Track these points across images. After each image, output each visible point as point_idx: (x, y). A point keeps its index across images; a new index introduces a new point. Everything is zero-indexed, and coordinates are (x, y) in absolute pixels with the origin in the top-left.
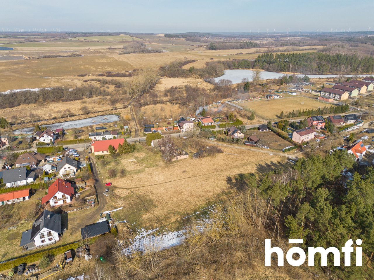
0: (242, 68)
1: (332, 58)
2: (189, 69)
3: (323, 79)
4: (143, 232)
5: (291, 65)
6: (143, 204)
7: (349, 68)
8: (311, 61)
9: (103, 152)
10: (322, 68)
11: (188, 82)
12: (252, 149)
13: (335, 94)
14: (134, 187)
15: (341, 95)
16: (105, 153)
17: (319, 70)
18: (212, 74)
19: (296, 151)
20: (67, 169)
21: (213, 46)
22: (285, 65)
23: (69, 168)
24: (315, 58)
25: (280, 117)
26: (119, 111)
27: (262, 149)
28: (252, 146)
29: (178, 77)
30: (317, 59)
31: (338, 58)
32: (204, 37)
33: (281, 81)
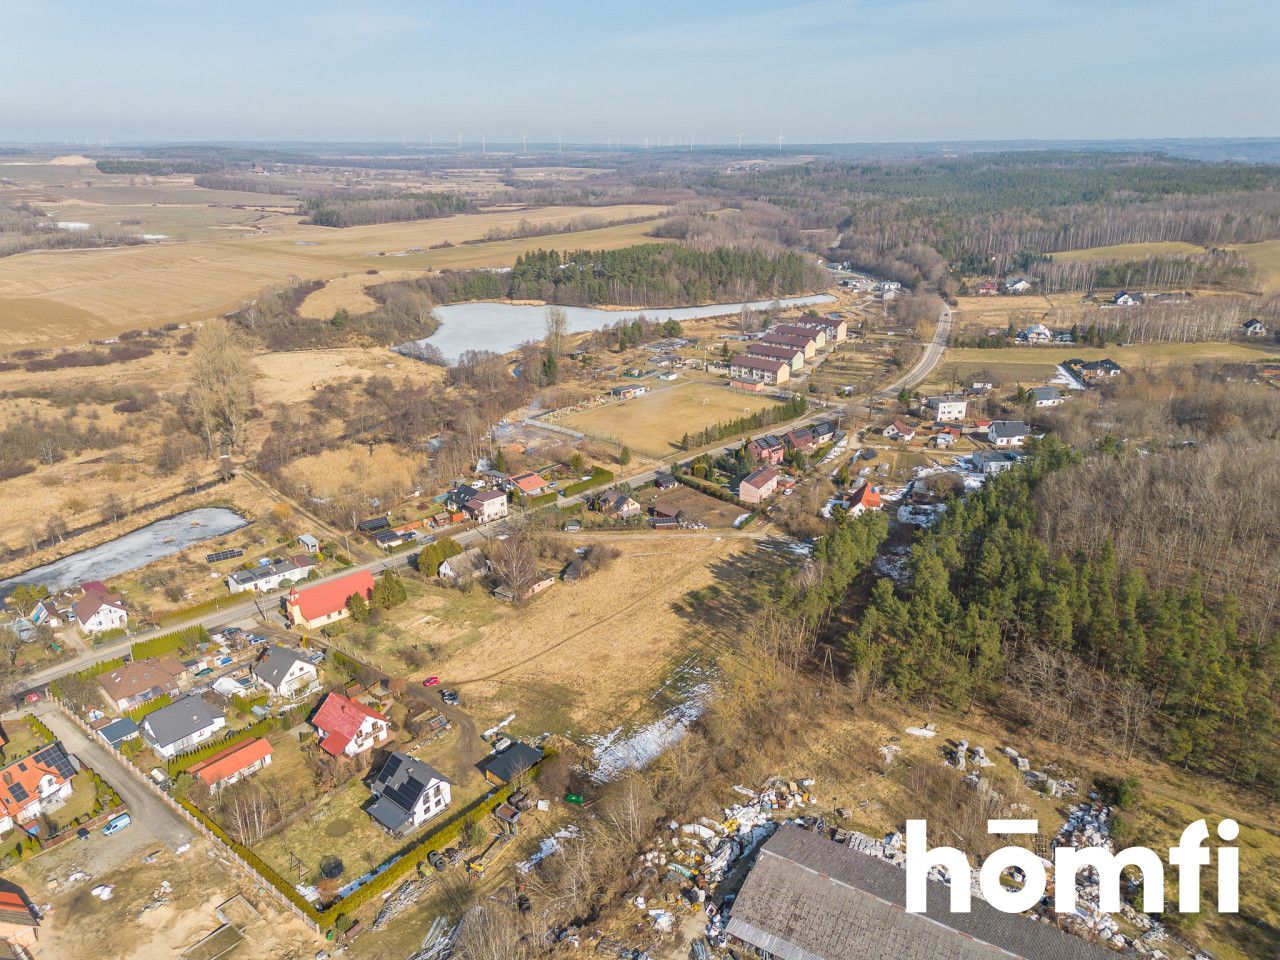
0: (479, 298)
1: (708, 261)
3: (704, 320)
5: (618, 285)
6: (550, 697)
7: (752, 284)
8: (662, 272)
9: (329, 616)
10: (693, 291)
11: (349, 363)
12: (670, 537)
13: (763, 370)
14: (494, 672)
15: (775, 374)
16: (335, 617)
17: (688, 294)
18: (410, 329)
19: (756, 523)
22: (600, 286)
23: (302, 669)
24: (670, 263)
25: (683, 446)
26: (218, 492)
27: (693, 533)
28: (668, 529)
29: (301, 347)
30: (675, 266)
31: (721, 258)
32: (254, 165)
33: (622, 338)
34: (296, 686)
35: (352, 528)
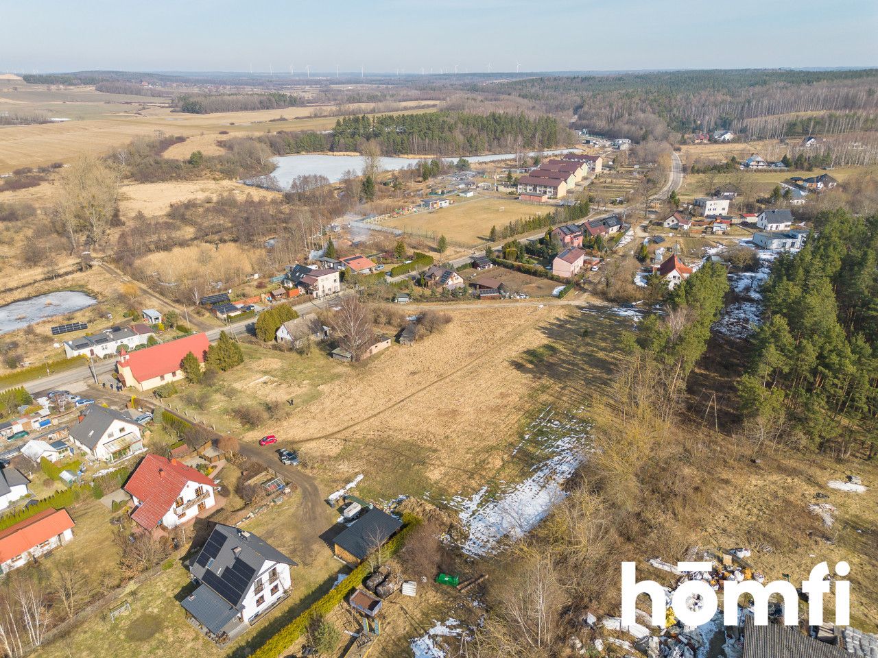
0: (307, 151)
1: (485, 122)
2: (188, 157)
3: (486, 163)
4: (464, 503)
5: (416, 139)
6: (401, 454)
8: (450, 129)
9: (162, 377)
10: (474, 143)
11: (203, 190)
12: (497, 304)
13: (545, 187)
14: (336, 429)
15: (556, 188)
16: (169, 378)
17: (471, 146)
18: (252, 167)
19: (573, 293)
20: (117, 434)
21: (194, 104)
22: (403, 140)
23: (122, 430)
24: (456, 123)
25: (493, 237)
26: (73, 279)
27: (517, 301)
28: (493, 298)
29: (163, 180)
30: (460, 125)
31: (495, 120)
32: (141, 82)
33: (424, 173)
34: (116, 447)
35: (195, 303)
